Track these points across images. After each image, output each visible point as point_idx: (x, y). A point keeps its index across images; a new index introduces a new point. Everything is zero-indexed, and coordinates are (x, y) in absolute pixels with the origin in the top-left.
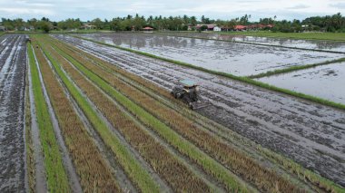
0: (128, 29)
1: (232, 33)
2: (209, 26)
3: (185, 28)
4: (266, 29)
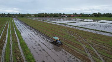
0: (43, 16)
1: (70, 17)
2: (64, 16)
3: (58, 16)
4: (80, 16)
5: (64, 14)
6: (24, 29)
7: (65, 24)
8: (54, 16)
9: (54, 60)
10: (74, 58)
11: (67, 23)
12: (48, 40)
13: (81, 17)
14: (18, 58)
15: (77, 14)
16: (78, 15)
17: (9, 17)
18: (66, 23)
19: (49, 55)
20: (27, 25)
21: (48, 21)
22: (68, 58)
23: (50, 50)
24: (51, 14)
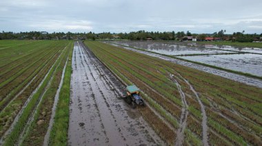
0: (138, 39)
1: (203, 42)
2: (189, 38)
3: (173, 39)
4: (230, 40)
5: (189, 34)
6: (85, 64)
7: (178, 58)
8: (164, 39)
9: (102, 124)
10: (144, 128)
11: (186, 55)
12: (116, 87)
13: (234, 41)
14: (44, 113)
15: (225, 33)
16: (227, 36)
17: (70, 39)
18: (182, 55)
19: (99, 116)
20: (94, 56)
21: (149, 50)
22: (132, 126)
23: (108, 106)
24: (157, 34)
